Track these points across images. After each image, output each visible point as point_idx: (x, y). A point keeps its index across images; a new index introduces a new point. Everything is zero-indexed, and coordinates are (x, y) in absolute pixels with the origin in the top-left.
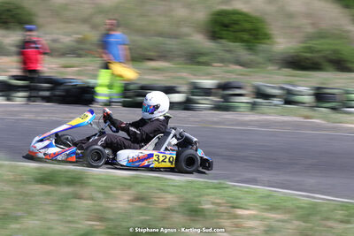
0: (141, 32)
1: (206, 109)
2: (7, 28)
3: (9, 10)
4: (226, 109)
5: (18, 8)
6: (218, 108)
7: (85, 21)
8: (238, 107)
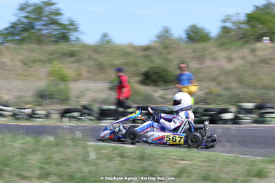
0: (254, 87)
1: (247, 123)
2: (157, 86)
3: (157, 73)
4: (263, 122)
5: (166, 71)
6: (256, 122)
7: (213, 80)
8: (271, 121)
